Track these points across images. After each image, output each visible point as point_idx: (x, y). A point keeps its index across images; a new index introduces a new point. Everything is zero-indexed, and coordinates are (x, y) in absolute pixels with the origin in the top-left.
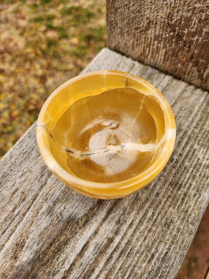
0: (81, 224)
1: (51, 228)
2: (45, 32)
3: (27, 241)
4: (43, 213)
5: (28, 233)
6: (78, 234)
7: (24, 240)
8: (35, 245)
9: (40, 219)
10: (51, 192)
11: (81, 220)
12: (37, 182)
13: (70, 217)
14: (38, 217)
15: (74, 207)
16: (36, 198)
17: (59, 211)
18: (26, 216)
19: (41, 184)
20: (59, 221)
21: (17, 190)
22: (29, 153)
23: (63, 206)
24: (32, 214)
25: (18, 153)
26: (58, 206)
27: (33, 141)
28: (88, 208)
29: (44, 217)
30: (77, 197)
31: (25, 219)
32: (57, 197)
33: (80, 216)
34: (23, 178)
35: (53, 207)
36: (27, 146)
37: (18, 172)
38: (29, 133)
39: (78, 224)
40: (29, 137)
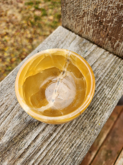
0: (36, 125)
1: (20, 125)
2: (34, 11)
3: (7, 131)
4: (16, 117)
5: (7, 127)
6: (34, 130)
7: (5, 131)
8: (11, 134)
9: (14, 121)
12: (14, 100)
13: (30, 120)
14: (14, 119)
16: (13, 109)
17: (25, 117)
18: (7, 118)
20: (24, 123)
21: (3, 104)
22: (12, 84)
24: (10, 117)
25: (6, 84)
27: (14, 77)
29: (17, 119)
31: (6, 120)
33: (36, 120)
34: (7, 98)
35: (22, 114)
36: (11, 80)
37: (5, 94)
38: (13, 73)
39: (34, 125)
40: (13, 75)
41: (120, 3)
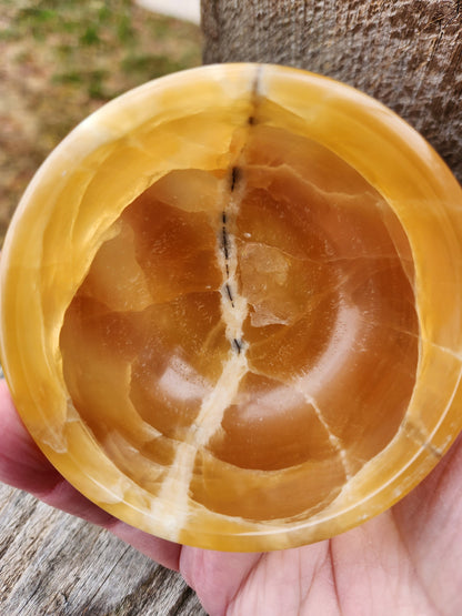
4: (21, 592)
9: (13, 609)
10: (44, 535)
11: (117, 610)
12: (11, 505)
13: (88, 603)
14: (8, 601)
15: (100, 577)
16: (6, 548)
17: (61, 587)
19: (21, 513)
20: (61, 615)
23: (72, 573)
26: (60, 572)
28: (136, 580)
29: (23, 601)
30: (109, 548)
32: (58, 548)
33: (113, 601)
35: (47, 575)
41: (442, 94)
